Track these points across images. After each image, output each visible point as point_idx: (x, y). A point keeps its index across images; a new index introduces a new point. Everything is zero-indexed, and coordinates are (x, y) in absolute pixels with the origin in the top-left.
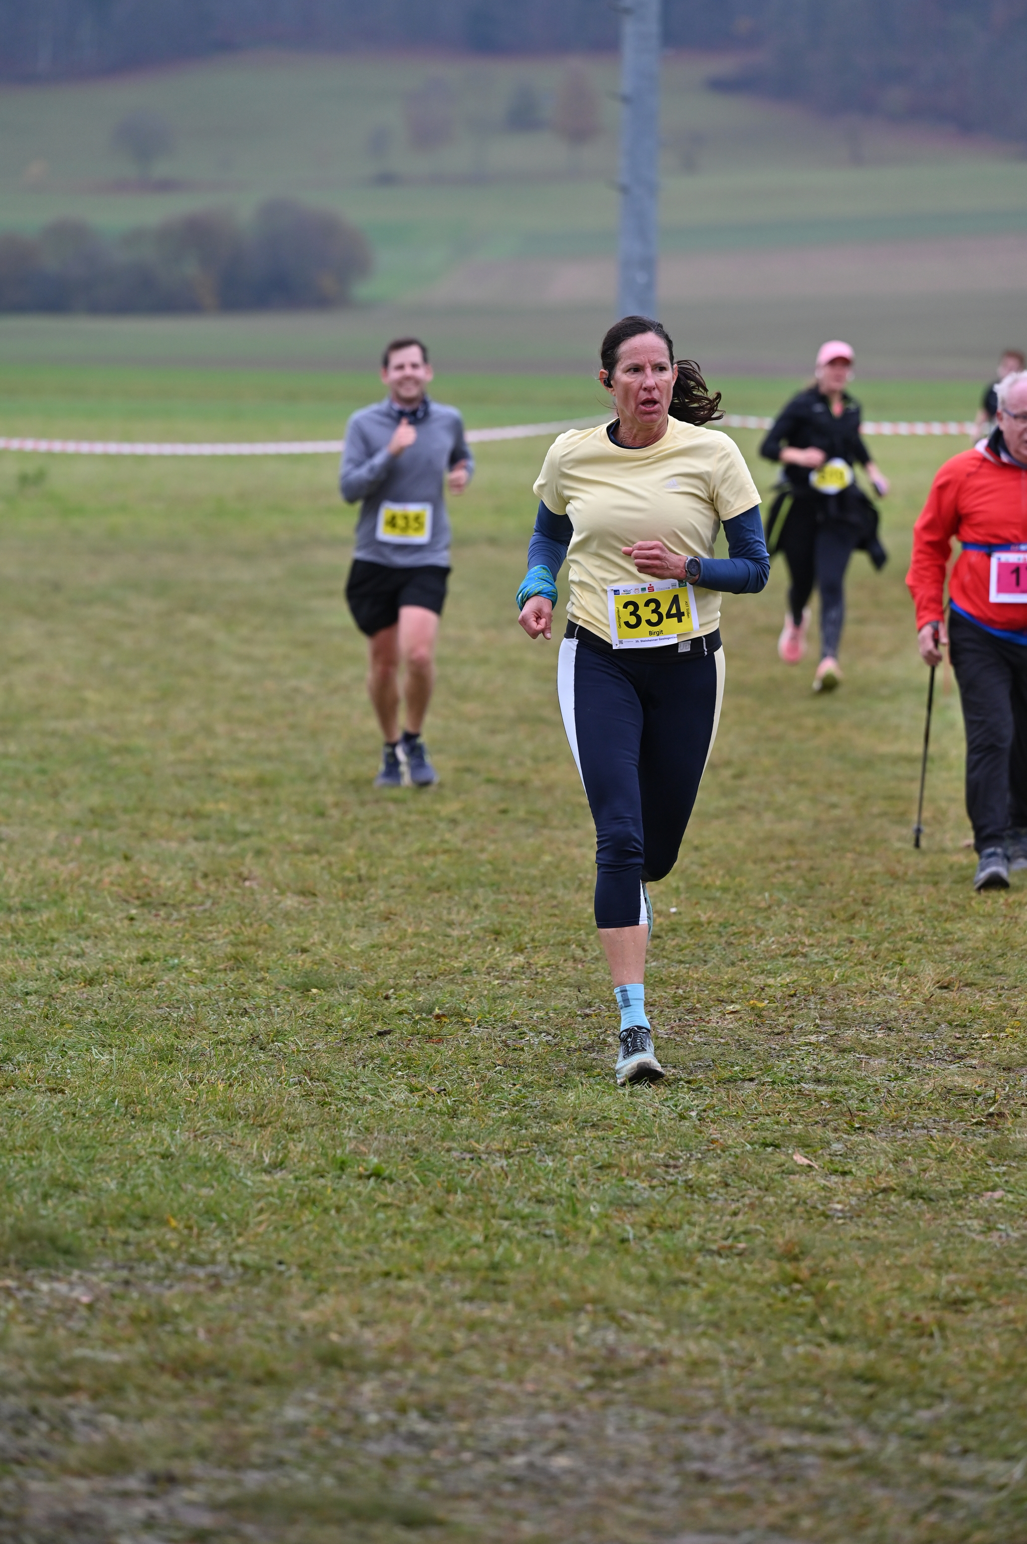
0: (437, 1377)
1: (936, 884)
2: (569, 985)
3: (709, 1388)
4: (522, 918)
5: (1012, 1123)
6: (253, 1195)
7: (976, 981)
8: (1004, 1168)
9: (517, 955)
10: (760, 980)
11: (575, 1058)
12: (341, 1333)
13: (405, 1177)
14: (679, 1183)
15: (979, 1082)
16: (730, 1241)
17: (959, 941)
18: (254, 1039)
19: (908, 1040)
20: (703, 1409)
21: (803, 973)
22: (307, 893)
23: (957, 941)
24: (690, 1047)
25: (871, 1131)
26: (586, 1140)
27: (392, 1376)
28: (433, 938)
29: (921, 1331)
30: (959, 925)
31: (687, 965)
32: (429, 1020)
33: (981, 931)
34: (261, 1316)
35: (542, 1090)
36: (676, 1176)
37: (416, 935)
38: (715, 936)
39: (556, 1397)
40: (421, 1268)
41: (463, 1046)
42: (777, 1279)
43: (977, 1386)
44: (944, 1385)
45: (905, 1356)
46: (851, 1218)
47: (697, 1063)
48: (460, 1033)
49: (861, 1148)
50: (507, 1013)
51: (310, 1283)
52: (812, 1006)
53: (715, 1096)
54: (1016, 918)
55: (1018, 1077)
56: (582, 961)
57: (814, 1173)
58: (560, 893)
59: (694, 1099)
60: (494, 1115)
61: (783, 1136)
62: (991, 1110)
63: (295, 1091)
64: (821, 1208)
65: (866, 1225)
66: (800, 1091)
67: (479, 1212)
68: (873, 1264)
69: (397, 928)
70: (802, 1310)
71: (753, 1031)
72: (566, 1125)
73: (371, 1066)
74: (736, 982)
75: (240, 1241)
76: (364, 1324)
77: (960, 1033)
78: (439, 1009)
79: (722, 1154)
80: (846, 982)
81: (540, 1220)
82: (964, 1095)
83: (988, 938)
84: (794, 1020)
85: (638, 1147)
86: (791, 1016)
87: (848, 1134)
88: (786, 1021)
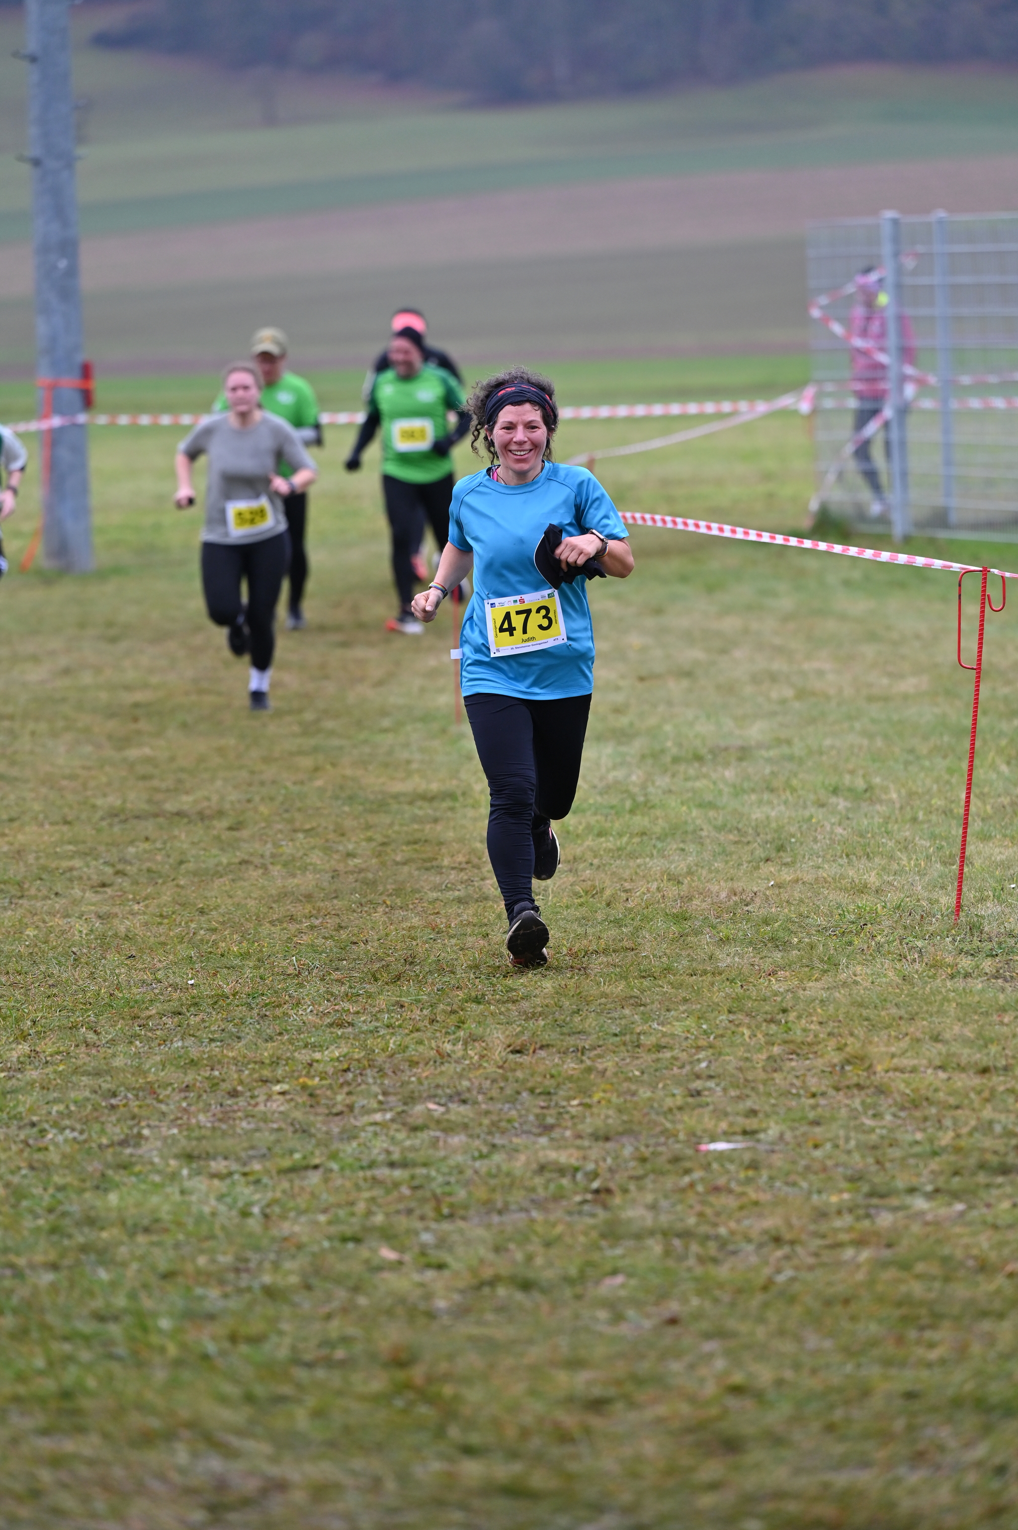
2: (88, 1074)
3: (338, 1515)
4: (17, 1001)
5: (622, 1199)
7: (551, 1043)
8: (619, 1251)
9: (19, 1044)
10: (304, 1056)
11: (109, 1154)
14: (256, 1289)
15: (576, 1156)
16: (324, 1352)
17: (525, 998)
19: (487, 1113)
21: (352, 1044)
23: (522, 998)
24: (240, 1135)
25: (464, 1218)
26: (140, 1247)
29: (564, 1437)
30: (522, 981)
31: (218, 1043)
33: (548, 986)
35: (79, 1193)
36: (251, 1281)
38: (244, 1008)
42: (388, 1389)
43: (641, 1494)
45: (552, 1467)
46: (459, 1316)
47: (251, 1153)
49: (454, 1237)
50: (21, 1109)
52: (371, 1080)
53: (278, 1189)
54: (585, 969)
55: (619, 1147)
56: (95, 1046)
57: (405, 1268)
59: (253, 1194)
61: (364, 1228)
62: (595, 1185)
65: (478, 1323)
66: (374, 1177)
67: (35, 1335)
68: (493, 1366)
70: (424, 1422)
71: (308, 1113)
72: (115, 1231)
74: (278, 1058)
77: (544, 1101)
79: (298, 1254)
80: (404, 1052)
81: (105, 1339)
82: (562, 1171)
83: (557, 993)
84: (354, 1098)
85: (202, 1251)
86: (349, 1093)
87: (436, 1220)
88: (344, 1100)
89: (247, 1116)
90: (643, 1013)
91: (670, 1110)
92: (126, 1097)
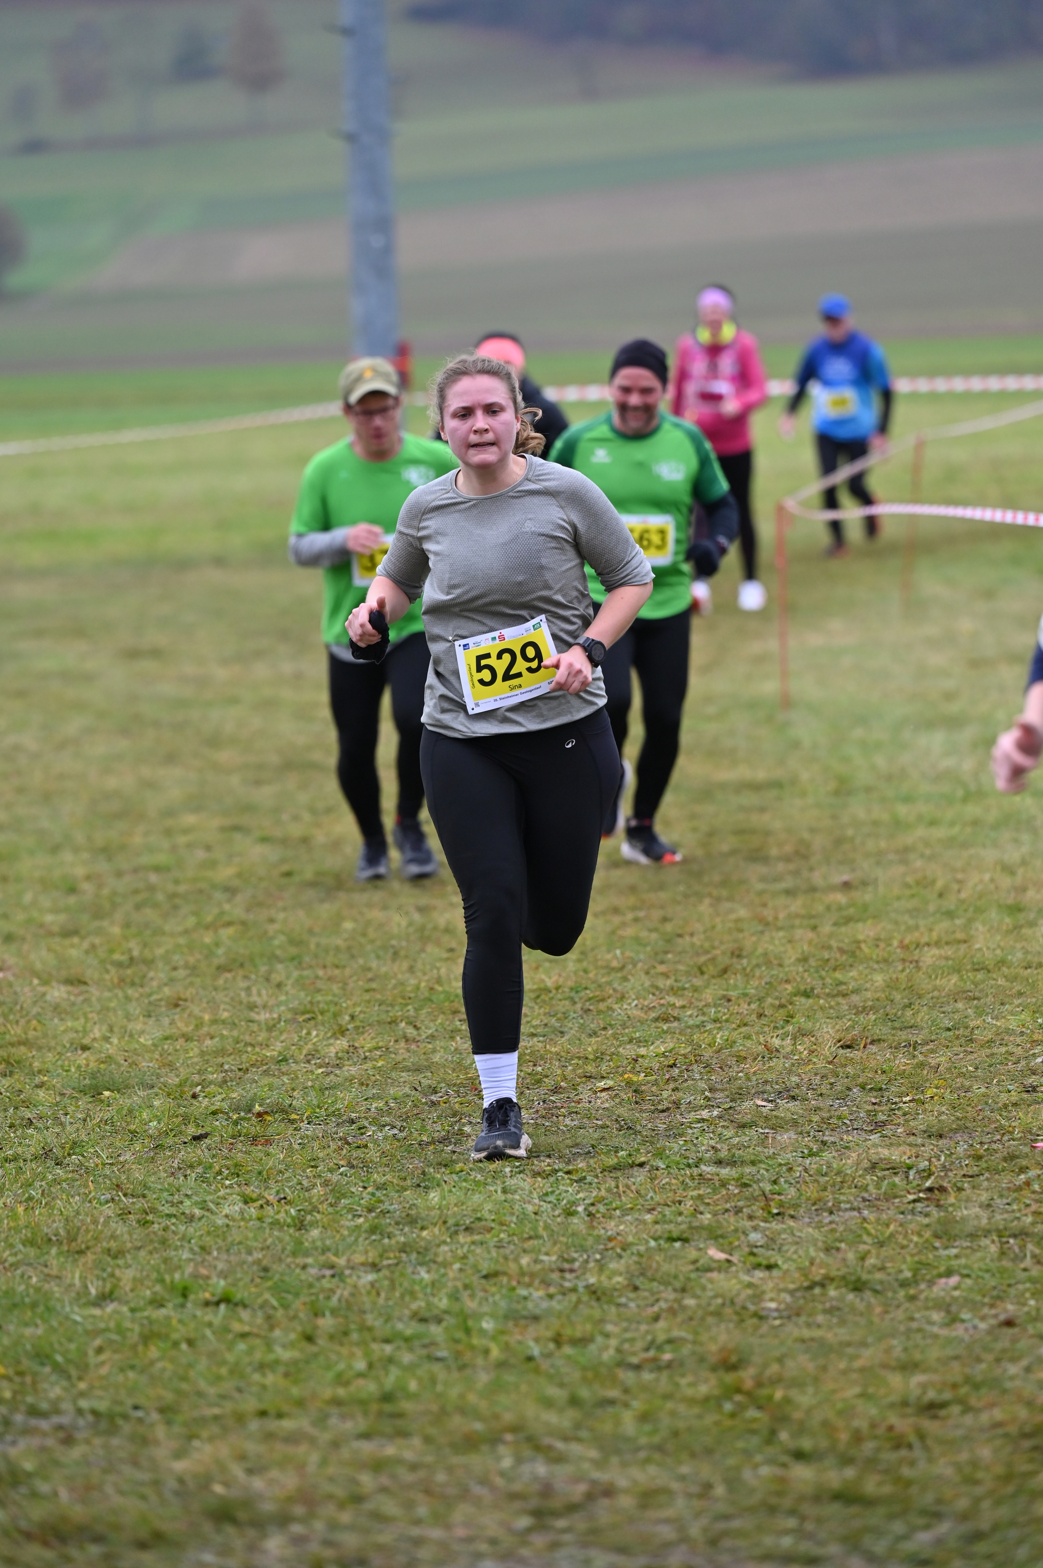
0: (351, 1528)
1: (814, 928)
2: (408, 1070)
3: (667, 1521)
4: (334, 995)
5: (956, 1198)
6: (87, 1332)
7: (883, 1037)
8: (954, 1251)
9: (337, 1039)
10: (629, 1051)
11: (430, 1152)
12: (226, 1484)
13: (260, 1301)
14: (581, 1290)
15: (909, 1154)
16: (652, 1353)
17: (856, 991)
18: (47, 1153)
19: (817, 1109)
20: (667, 1545)
21: (678, 1039)
22: (75, 981)
23: (852, 992)
24: (564, 1132)
25: (792, 1217)
26: (462, 1246)
27: (297, 1529)
28: (234, 1024)
29: (899, 1443)
30: (851, 974)
31: (541, 1039)
32: (249, 1119)
33: (879, 979)
34: (127, 1470)
35: (398, 1191)
36: (575, 1281)
37: (214, 1022)
38: (567, 1003)
39: (493, 1542)
40: (300, 1403)
41: (297, 1147)
42: (716, 1392)
43: (977, 1501)
44: (939, 1501)
45: (886, 1472)
46: (789, 1317)
47: (575, 1150)
48: (290, 1132)
49: (783, 1236)
50: (339, 1105)
51: (177, 1429)
52: (697, 1076)
53: (603, 1187)
54: (917, 962)
55: (952, 1144)
56: (415, 1041)
57: (734, 1269)
58: (374, 964)
59: (578, 1192)
60: (347, 1223)
61: (691, 1228)
62: (928, 1184)
63: (109, 1210)
64: (752, 1308)
65: (809, 1325)
66: (701, 1175)
67: (355, 1336)
68: (824, 1369)
69: (189, 1015)
70: (755, 1426)
71: (633, 1110)
72: (436, 1230)
73: (193, 1175)
74: (602, 1054)
75: (82, 1386)
76: (250, 1472)
77: (876, 1098)
78: (260, 1106)
79: (623, 1254)
80: (731, 1047)
81: (426, 1341)
82: (894, 1169)
83: (888, 986)
84: (680, 1094)
85: (525, 1251)
86: (675, 1090)
87: (766, 1221)
88: (671, 1095)
89: (570, 1113)
90: (977, 1007)
91: (1005, 1106)
92: (447, 1094)
